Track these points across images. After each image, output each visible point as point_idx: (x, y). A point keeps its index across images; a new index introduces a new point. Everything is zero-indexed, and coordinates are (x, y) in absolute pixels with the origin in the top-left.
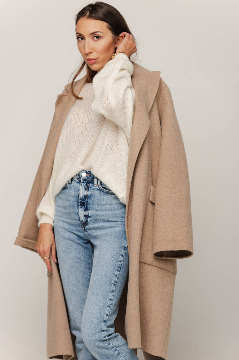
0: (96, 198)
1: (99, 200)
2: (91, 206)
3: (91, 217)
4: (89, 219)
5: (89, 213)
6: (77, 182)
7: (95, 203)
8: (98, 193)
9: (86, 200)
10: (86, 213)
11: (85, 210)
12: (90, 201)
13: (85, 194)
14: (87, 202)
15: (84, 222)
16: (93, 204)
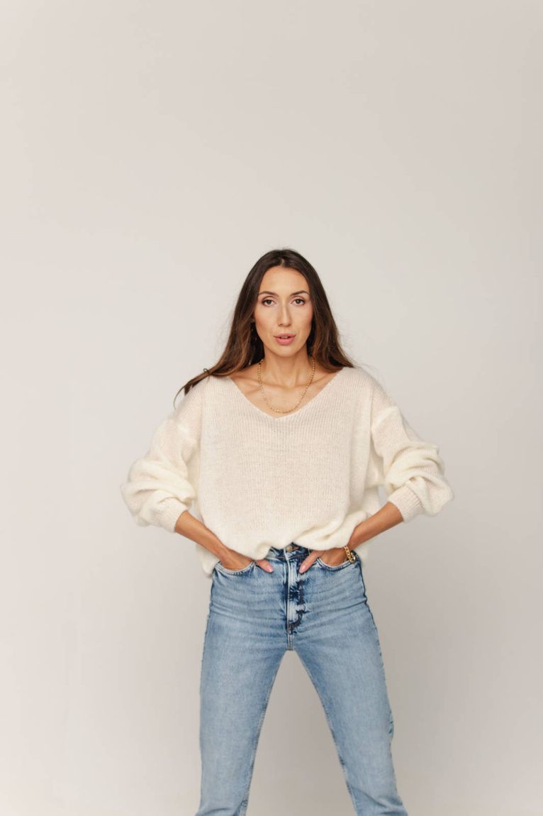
0: (318, 582)
1: (322, 584)
2: (309, 596)
3: (308, 612)
4: (304, 616)
5: (307, 606)
6: (277, 562)
7: (315, 591)
8: (320, 574)
9: (300, 588)
10: (299, 608)
11: (298, 604)
12: (308, 589)
13: (298, 579)
14: (302, 590)
15: (294, 621)
16: (313, 593)
